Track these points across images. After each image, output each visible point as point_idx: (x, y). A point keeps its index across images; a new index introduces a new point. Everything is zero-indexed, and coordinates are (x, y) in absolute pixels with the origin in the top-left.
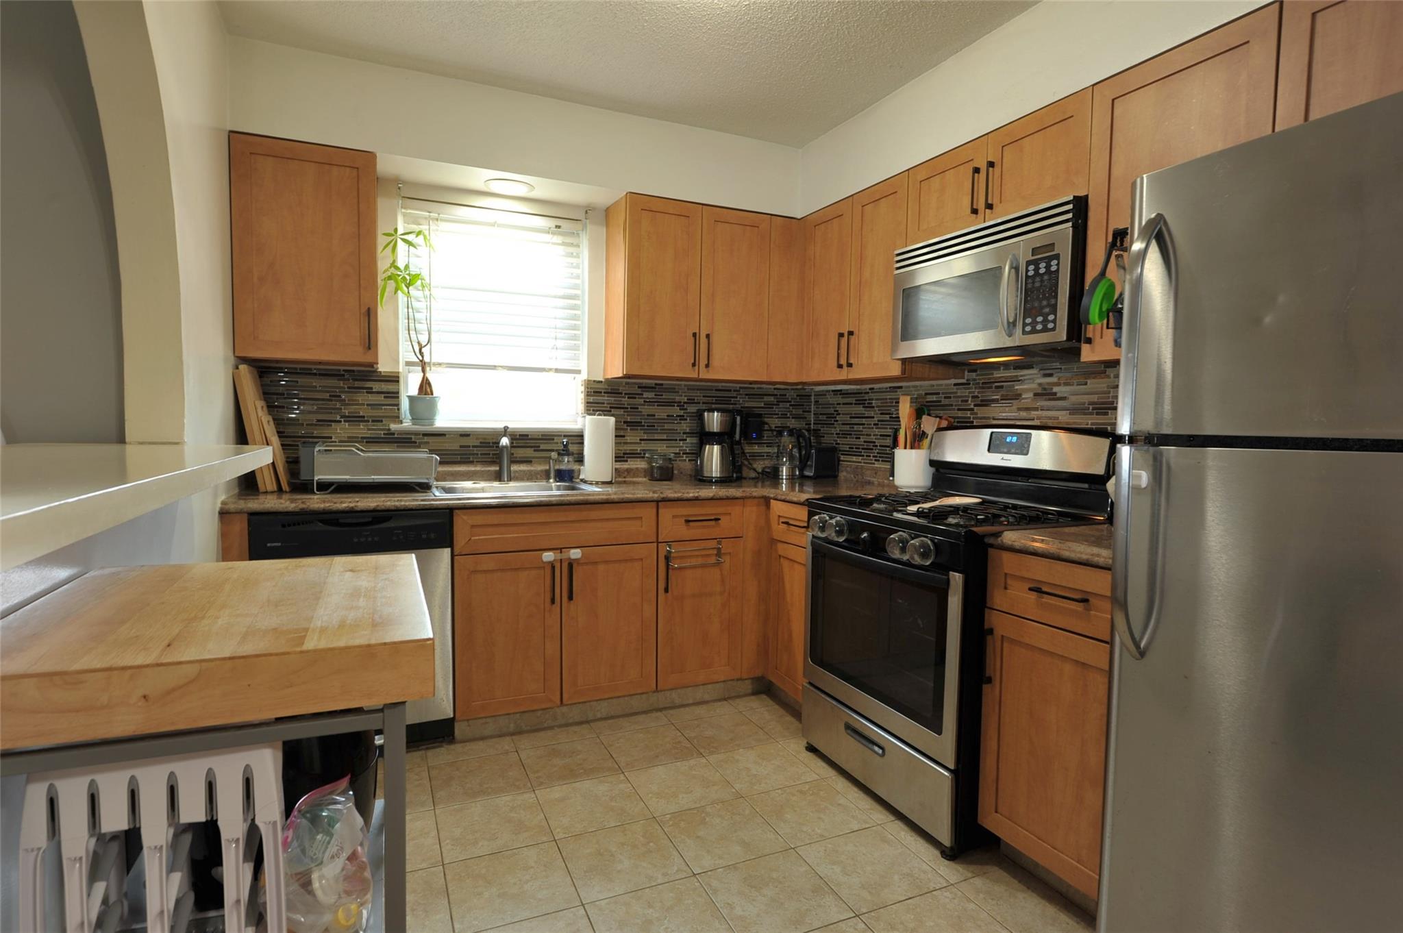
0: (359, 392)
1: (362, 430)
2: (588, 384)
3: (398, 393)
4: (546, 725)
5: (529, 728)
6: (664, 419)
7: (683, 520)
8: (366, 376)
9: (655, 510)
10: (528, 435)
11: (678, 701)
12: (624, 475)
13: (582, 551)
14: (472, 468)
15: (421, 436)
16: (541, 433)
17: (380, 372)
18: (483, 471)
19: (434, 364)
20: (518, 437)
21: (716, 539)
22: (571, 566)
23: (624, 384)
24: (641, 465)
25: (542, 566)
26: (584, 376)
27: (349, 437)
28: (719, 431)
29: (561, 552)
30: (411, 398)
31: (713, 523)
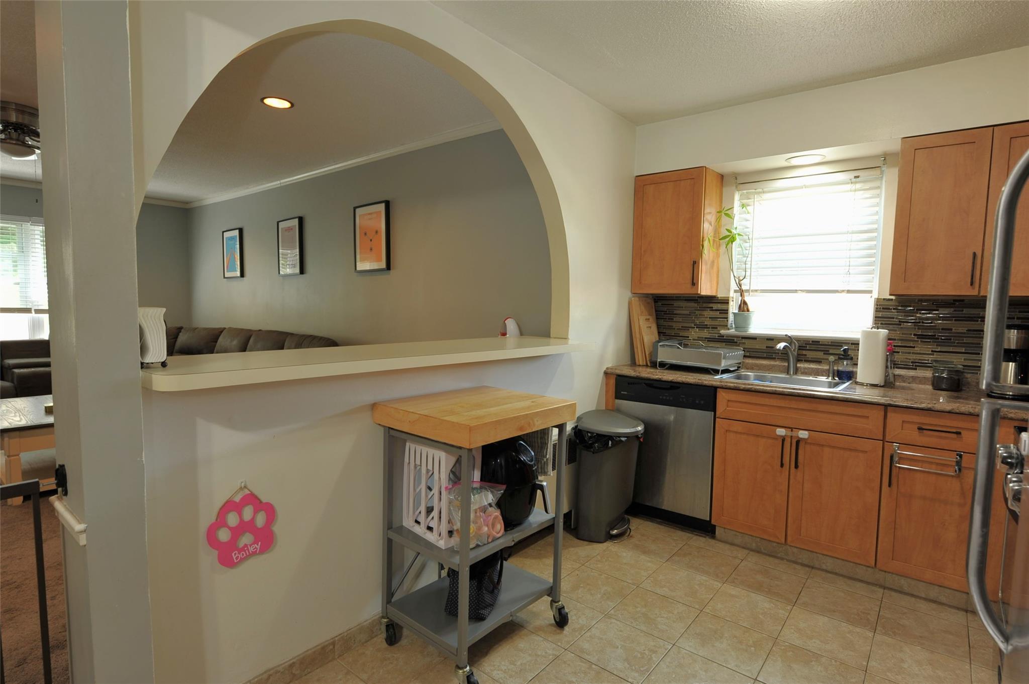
0: (705, 310)
1: (705, 334)
2: (877, 302)
3: (727, 310)
4: (779, 555)
5: (766, 552)
6: (964, 333)
7: (916, 426)
8: (711, 300)
9: (882, 413)
10: (819, 342)
11: (906, 589)
12: (909, 381)
13: (809, 433)
14: (772, 363)
15: (741, 339)
16: (830, 341)
17: (718, 297)
18: (780, 366)
19: (752, 291)
20: (811, 342)
21: (956, 451)
22: (798, 442)
23: (917, 301)
24: (928, 374)
25: (776, 437)
26: (875, 295)
27: (698, 337)
28: (1015, 348)
29: (792, 431)
30: (734, 314)
31: (954, 436)
